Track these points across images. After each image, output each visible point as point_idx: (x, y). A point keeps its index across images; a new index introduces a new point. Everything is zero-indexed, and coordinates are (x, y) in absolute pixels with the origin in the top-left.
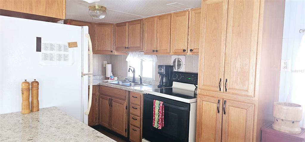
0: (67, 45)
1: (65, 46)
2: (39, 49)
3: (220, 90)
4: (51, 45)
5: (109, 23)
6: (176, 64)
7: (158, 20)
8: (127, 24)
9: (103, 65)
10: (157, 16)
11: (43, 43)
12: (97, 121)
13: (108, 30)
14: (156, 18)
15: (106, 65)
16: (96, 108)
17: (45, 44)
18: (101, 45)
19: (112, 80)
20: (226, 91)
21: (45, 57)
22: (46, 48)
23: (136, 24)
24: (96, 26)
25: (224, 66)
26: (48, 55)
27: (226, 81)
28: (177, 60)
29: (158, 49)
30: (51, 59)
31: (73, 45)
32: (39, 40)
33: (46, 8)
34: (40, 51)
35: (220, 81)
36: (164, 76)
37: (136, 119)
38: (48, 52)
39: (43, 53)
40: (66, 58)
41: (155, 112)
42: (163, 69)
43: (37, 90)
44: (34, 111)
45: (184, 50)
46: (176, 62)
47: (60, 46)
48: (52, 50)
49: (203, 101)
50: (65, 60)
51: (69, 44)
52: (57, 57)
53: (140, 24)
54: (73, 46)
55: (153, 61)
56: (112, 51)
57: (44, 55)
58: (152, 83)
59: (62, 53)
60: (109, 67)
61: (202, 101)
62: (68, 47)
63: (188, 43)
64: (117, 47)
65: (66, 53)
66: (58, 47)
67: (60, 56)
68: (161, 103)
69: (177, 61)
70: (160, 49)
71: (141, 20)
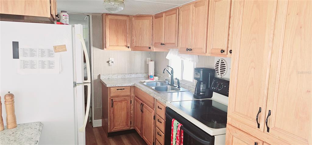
0: (52, 49)
1: (49, 51)
2: (16, 56)
3: (259, 127)
4: (31, 50)
5: (148, 15)
6: (219, 67)
7: (194, 7)
8: (164, 15)
9: (146, 62)
10: (193, 3)
11: (21, 49)
12: (132, 125)
13: (147, 23)
14: (192, 5)
15: (148, 62)
16: (131, 111)
17: (23, 49)
18: (139, 40)
19: (152, 80)
20: (268, 131)
21: (25, 65)
22: (25, 54)
23: (172, 14)
24: (134, 18)
25: (267, 86)
26: (28, 62)
27: (269, 114)
28: (220, 61)
29: (193, 47)
30: (32, 67)
31: (61, 48)
32: (15, 45)
33: (25, 6)
34: (18, 58)
35: (260, 111)
36: (202, 83)
37: (161, 136)
38: (28, 59)
39: (21, 61)
40: (51, 65)
41: (173, 135)
42: (200, 74)
43: (11, 104)
44: (9, 128)
45: (223, 51)
46: (220, 65)
47: (43, 52)
48: (33, 56)
49: (233, 136)
50: (50, 67)
51: (55, 48)
52: (40, 64)
53: (175, 15)
54: (60, 51)
55: (194, 60)
56: (150, 48)
57: (22, 62)
58: (192, 88)
59: (46, 59)
60: (152, 65)
61: (231, 136)
62: (53, 51)
63: (228, 40)
64: (155, 43)
65: (50, 59)
66: (40, 53)
67: (43, 62)
68: (179, 126)
69: (220, 63)
70: (195, 47)
71: (176, 9)
